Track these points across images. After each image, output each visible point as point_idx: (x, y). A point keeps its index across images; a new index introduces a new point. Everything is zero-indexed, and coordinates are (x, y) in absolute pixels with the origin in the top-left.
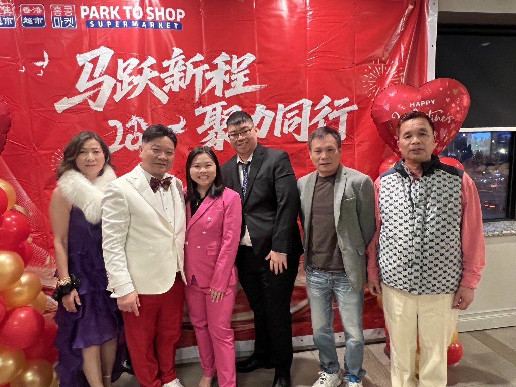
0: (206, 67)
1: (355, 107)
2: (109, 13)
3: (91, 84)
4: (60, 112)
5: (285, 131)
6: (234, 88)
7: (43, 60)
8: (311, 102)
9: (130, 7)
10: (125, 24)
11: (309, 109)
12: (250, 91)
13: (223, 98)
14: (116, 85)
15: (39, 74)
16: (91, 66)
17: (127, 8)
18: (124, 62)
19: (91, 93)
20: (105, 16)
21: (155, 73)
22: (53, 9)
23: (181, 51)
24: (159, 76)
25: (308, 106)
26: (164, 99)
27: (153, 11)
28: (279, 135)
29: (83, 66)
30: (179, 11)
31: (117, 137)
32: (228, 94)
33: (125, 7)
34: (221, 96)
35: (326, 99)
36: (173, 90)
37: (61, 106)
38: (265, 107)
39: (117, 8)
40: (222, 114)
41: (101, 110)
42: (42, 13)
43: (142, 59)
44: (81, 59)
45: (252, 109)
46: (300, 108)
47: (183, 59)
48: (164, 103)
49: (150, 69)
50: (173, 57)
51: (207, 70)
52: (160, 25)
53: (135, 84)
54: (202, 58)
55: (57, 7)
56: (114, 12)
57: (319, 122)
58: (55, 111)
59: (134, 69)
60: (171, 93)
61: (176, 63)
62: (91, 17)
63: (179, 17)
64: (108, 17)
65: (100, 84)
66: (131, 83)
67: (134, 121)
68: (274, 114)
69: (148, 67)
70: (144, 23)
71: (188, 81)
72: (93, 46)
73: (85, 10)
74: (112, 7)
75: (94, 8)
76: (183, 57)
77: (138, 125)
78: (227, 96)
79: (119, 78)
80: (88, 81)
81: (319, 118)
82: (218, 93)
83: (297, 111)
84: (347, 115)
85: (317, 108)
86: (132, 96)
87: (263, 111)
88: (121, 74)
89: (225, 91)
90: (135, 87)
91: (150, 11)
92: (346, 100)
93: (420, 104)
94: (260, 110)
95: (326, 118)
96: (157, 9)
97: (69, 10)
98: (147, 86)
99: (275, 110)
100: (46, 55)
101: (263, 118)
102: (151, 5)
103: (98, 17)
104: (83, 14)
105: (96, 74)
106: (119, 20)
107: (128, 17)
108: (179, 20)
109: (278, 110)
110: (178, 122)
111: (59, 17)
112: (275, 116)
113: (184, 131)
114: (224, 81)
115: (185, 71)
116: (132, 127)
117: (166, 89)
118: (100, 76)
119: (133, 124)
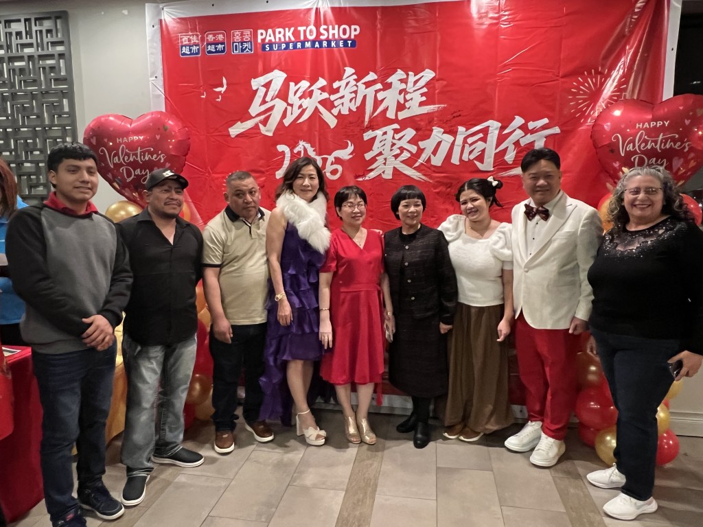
0: (379, 86)
1: (557, 130)
2: (284, 36)
3: (264, 108)
4: (233, 136)
5: (465, 157)
6: (409, 108)
7: (223, 86)
8: (499, 125)
9: (304, 28)
10: (299, 45)
11: (497, 132)
12: (427, 112)
13: (396, 121)
14: (286, 108)
15: (218, 100)
16: (264, 90)
17: (301, 29)
18: (296, 85)
19: (262, 117)
20: (280, 38)
21: (325, 95)
22: (234, 36)
23: (353, 71)
24: (329, 98)
25: (496, 129)
26: (332, 122)
27: (327, 30)
28: (458, 163)
29: (257, 90)
30: (353, 27)
31: (285, 162)
32: (402, 116)
33: (299, 28)
34: (393, 117)
35: (518, 121)
36: (342, 113)
37: (235, 130)
38: (442, 130)
39: (292, 29)
40: (393, 138)
41: (270, 134)
42: (224, 39)
43: (313, 81)
44: (256, 83)
45: (427, 132)
46: (485, 131)
47: (355, 80)
48: (332, 127)
49: (320, 91)
50: (344, 77)
51: (380, 90)
52: (333, 44)
53: (304, 107)
54: (376, 77)
55: (238, 33)
56: (289, 34)
57: (507, 147)
58: (229, 135)
59: (304, 92)
60: (339, 116)
61: (347, 84)
62: (267, 41)
63: (353, 33)
64: (283, 40)
65: (271, 108)
66: (300, 106)
67: (302, 146)
68: (453, 139)
69: (319, 89)
70: (317, 43)
71: (359, 102)
72: (267, 70)
73: (262, 34)
74: (287, 29)
75: (270, 31)
76: (355, 77)
77: (305, 150)
78: (400, 118)
79: (290, 101)
80: (260, 105)
81: (508, 143)
82: (391, 114)
83: (481, 135)
84: (545, 139)
85: (506, 131)
86: (301, 120)
87: (440, 135)
88: (292, 98)
89: (399, 113)
90: (304, 111)
91: (325, 29)
92: (546, 121)
93: (649, 125)
94: (437, 133)
95: (517, 144)
96: (331, 27)
97: (248, 35)
98: (316, 110)
99: (453, 133)
100: (224, 81)
101: (439, 144)
102: (325, 23)
103: (273, 40)
104: (260, 38)
105: (268, 99)
106: (293, 42)
107: (302, 38)
108: (352, 37)
109: (458, 134)
110: (345, 147)
111: (239, 43)
112: (454, 141)
113: (351, 156)
114: (398, 102)
115: (356, 92)
116: (299, 153)
117: (335, 111)
118: (272, 100)
119: (300, 150)
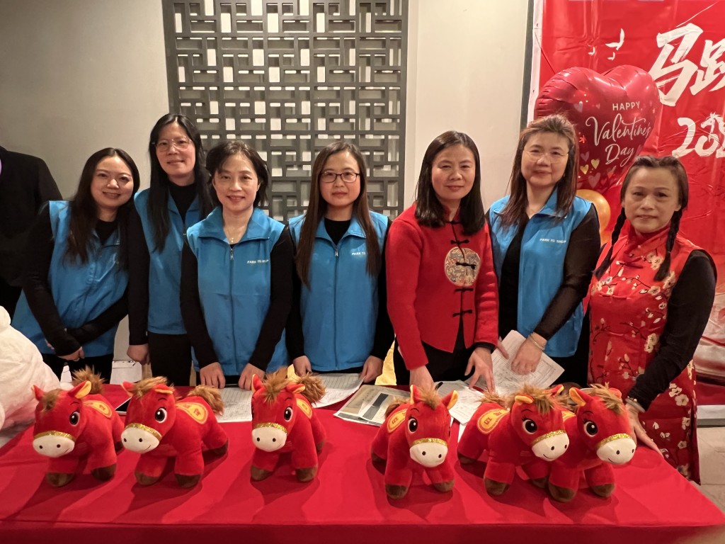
16: (671, 48)
19: (663, 83)
29: (661, 49)
31: (686, 139)
41: (672, 104)
44: (662, 40)
53: (722, 72)
65: (678, 72)
66: (717, 71)
67: (712, 119)
77: (717, 124)
79: (702, 64)
80: (663, 68)
88: (706, 60)
90: (721, 77)
100: (622, 34)
105: (674, 60)
116: (708, 128)
118: (680, 61)
119: (710, 124)
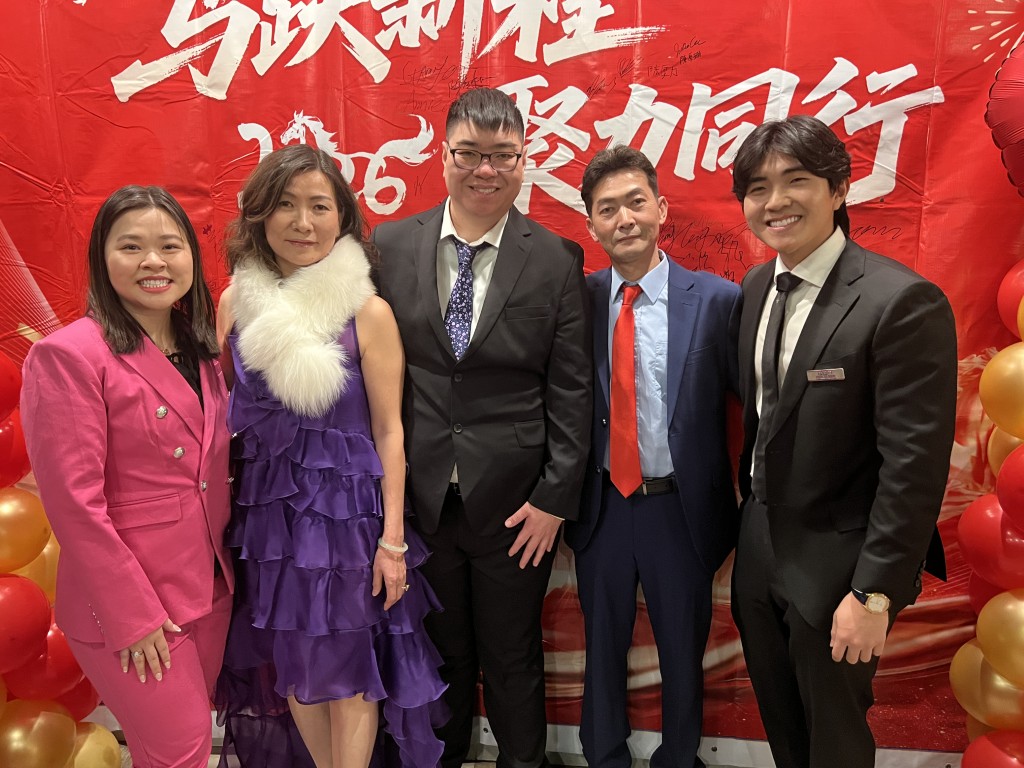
1: (935, 95)
3: (200, 25)
4: (123, 99)
5: (709, 162)
6: (571, 36)
8: (795, 80)
11: (788, 99)
12: (615, 45)
13: (538, 68)
14: (258, 27)
19: (198, 50)
24: (368, 5)
25: (786, 91)
26: (378, 67)
28: (690, 176)
32: (554, 53)
34: (533, 59)
35: (844, 70)
36: (404, 43)
37: (129, 82)
38: (655, 93)
40: (533, 112)
41: (221, 95)
46: (760, 95)
48: (378, 80)
53: (304, 25)
58: (113, 97)
60: (396, 52)
65: (221, 26)
66: (294, 22)
67: (301, 126)
68: (681, 114)
71: (444, 17)
77: (310, 137)
78: (548, 61)
79: (266, 9)
80: (192, 18)
82: (525, 51)
83: (749, 106)
84: (906, 118)
85: (811, 98)
86: (297, 59)
87: (647, 104)
89: (545, 46)
90: (303, 36)
92: (909, 71)
94: (642, 99)
98: (336, 32)
99: (683, 101)
101: (646, 126)
109: (693, 101)
110: (412, 131)
112: (682, 121)
113: (427, 156)
114: (544, 17)
117: (385, 39)
118: (220, 5)
119: (296, 136)
